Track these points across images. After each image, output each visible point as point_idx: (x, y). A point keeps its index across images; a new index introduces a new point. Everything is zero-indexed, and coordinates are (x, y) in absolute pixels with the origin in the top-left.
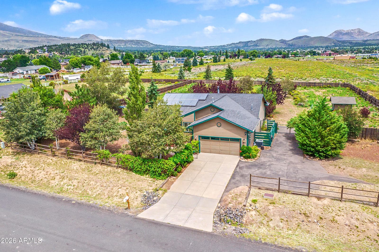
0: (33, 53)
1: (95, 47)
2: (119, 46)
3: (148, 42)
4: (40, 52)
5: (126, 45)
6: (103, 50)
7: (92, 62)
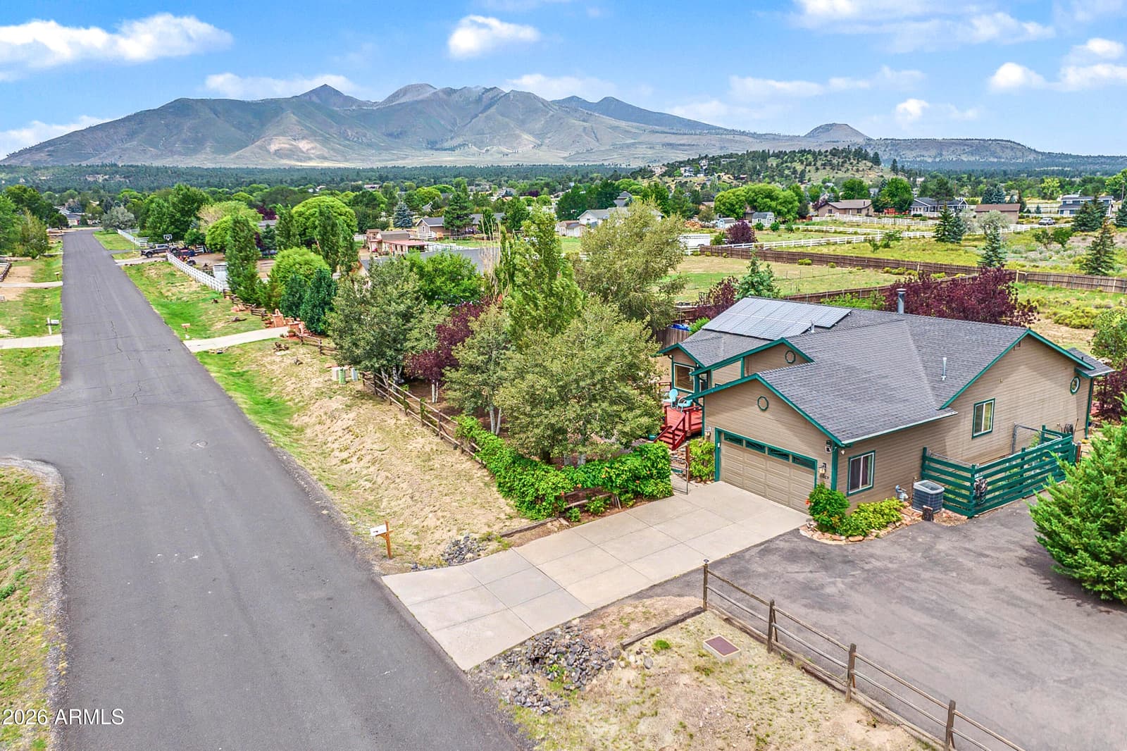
0: (669, 176)
1: (835, 162)
3: (1019, 144)
4: (687, 174)
5: (941, 155)
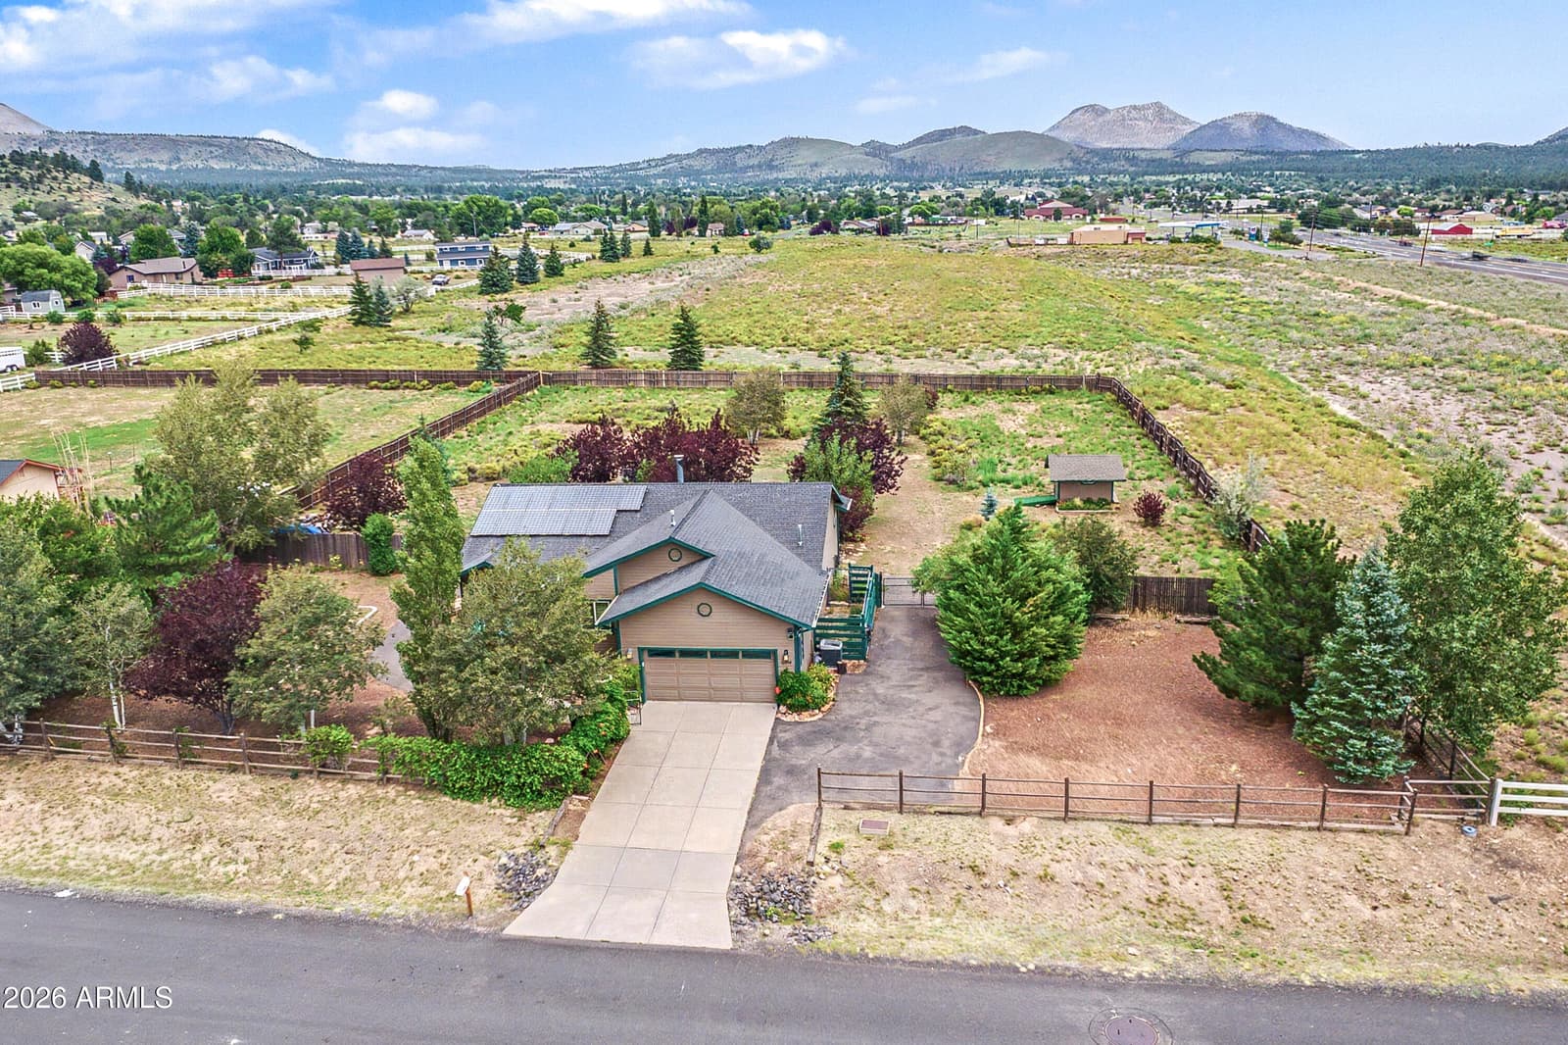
1: (24, 174)
2: (144, 166)
3: (285, 146)
5: (179, 160)
6: (70, 190)
7: (57, 277)
